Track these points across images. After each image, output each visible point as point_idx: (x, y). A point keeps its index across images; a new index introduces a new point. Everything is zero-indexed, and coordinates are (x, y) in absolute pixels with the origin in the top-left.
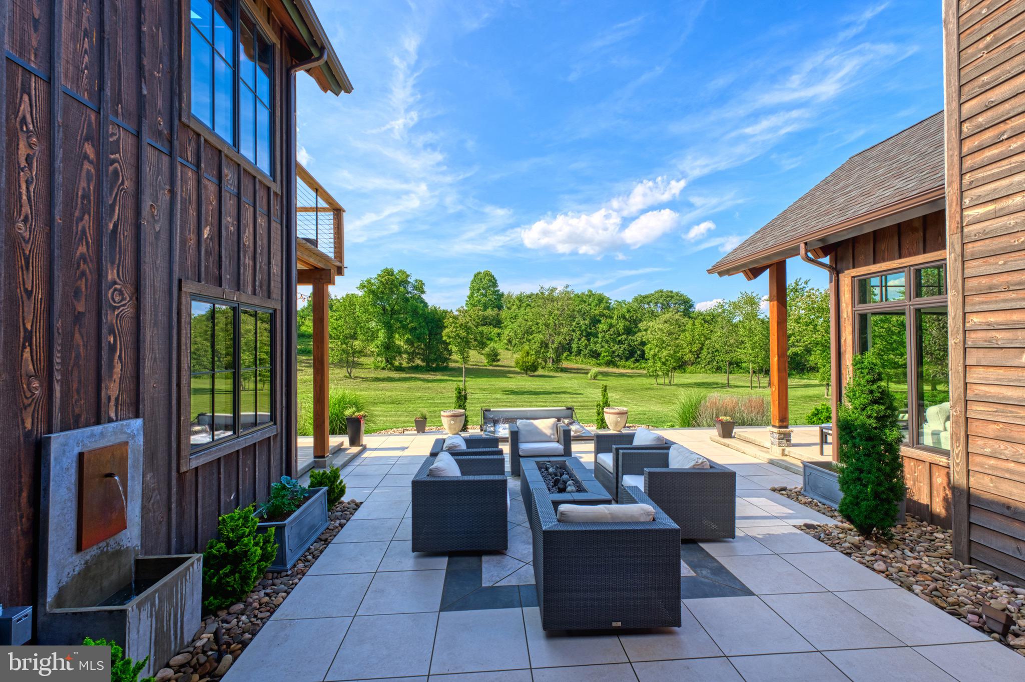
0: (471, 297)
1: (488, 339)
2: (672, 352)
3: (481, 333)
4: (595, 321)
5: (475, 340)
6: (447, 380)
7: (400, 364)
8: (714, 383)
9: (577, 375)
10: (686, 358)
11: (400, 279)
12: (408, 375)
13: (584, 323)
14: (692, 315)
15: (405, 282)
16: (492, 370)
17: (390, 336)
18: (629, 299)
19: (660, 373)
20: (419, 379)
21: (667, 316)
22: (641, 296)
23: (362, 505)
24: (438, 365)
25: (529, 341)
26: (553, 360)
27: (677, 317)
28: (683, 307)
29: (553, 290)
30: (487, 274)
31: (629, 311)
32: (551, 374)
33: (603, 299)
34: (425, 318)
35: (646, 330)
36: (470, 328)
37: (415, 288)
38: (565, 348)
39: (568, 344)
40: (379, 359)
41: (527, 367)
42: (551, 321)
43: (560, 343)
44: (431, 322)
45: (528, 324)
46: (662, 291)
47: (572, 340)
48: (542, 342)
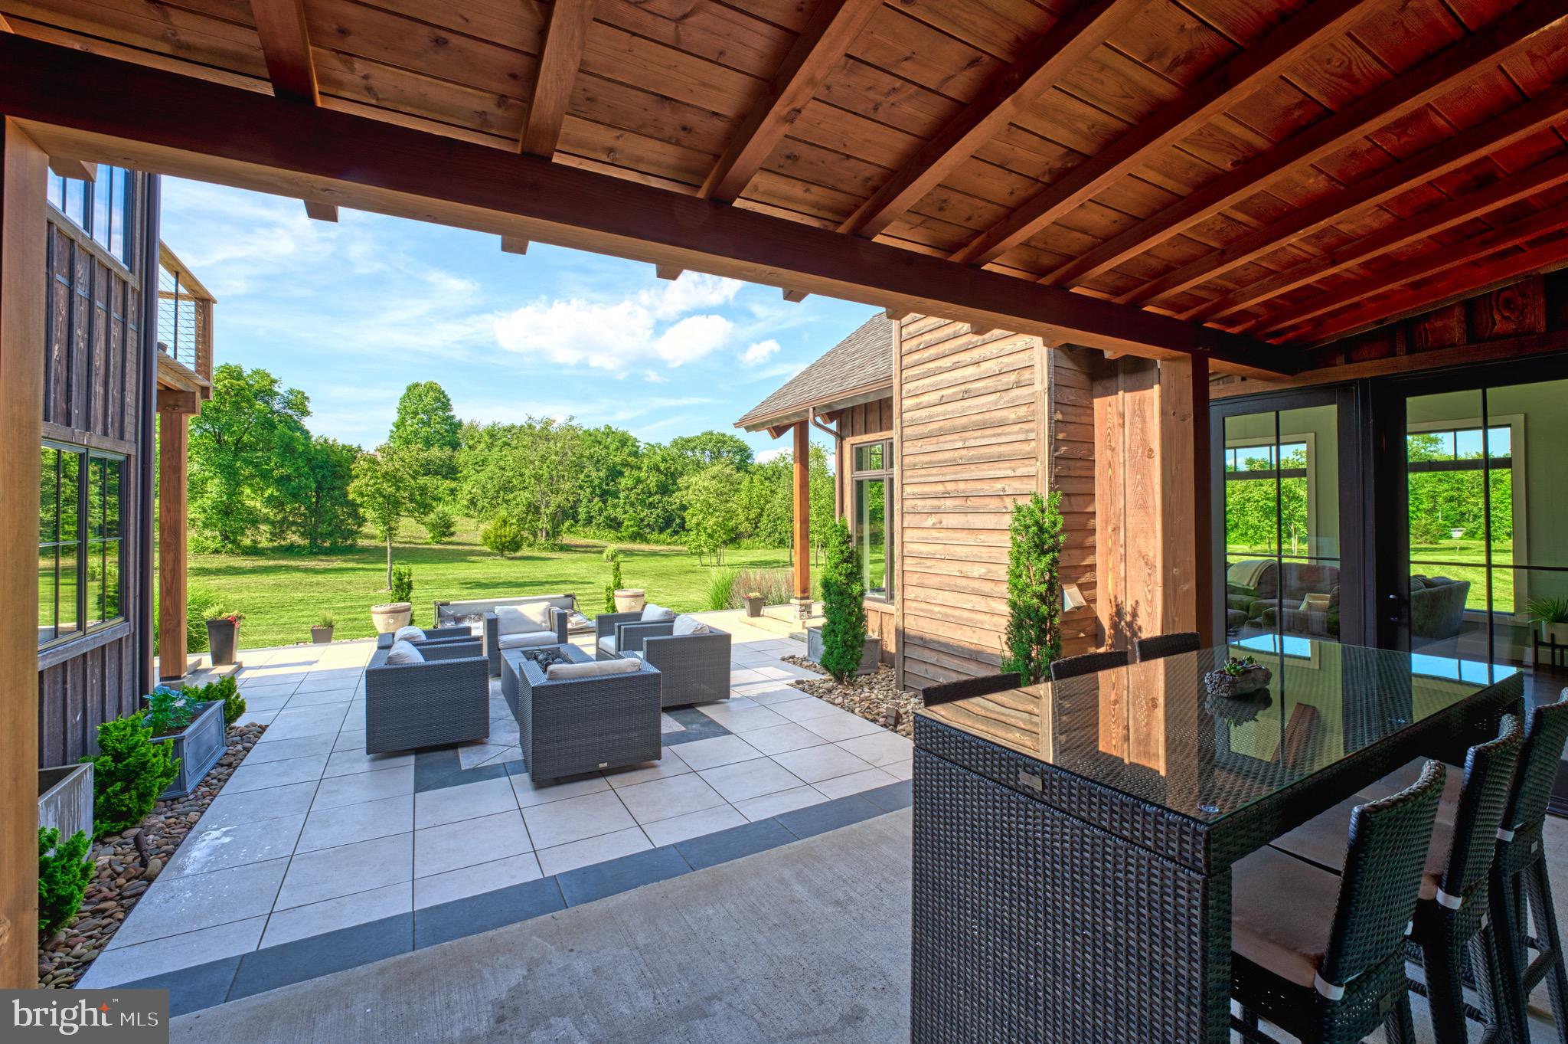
0: (400, 425)
1: (434, 499)
2: (720, 520)
3: (423, 490)
4: (615, 474)
5: (412, 500)
6: (353, 570)
7: (255, 542)
8: (774, 562)
9: (586, 555)
10: (742, 528)
11: (257, 386)
12: (271, 563)
13: (598, 475)
14: (750, 469)
15: (267, 393)
16: (440, 550)
17: (233, 490)
18: (666, 443)
19: (705, 550)
20: (297, 569)
21: (716, 469)
22: (682, 438)
23: (268, 729)
24: (334, 544)
25: (507, 502)
26: (547, 533)
27: (728, 472)
28: (738, 457)
29: (548, 423)
30: (432, 387)
31: (664, 460)
32: (544, 554)
33: (627, 440)
34: (309, 460)
35: (687, 488)
36: (401, 480)
37: (288, 404)
38: (568, 514)
39: (571, 508)
40: (208, 533)
41: (503, 544)
42: (545, 472)
43: (559, 506)
44: (322, 468)
45: (507, 474)
46: (711, 434)
47: (579, 501)
48: (530, 505)
